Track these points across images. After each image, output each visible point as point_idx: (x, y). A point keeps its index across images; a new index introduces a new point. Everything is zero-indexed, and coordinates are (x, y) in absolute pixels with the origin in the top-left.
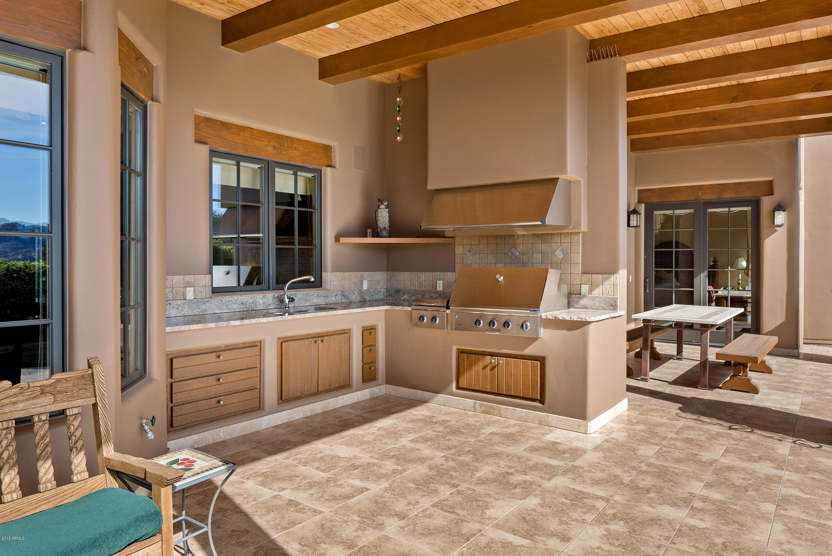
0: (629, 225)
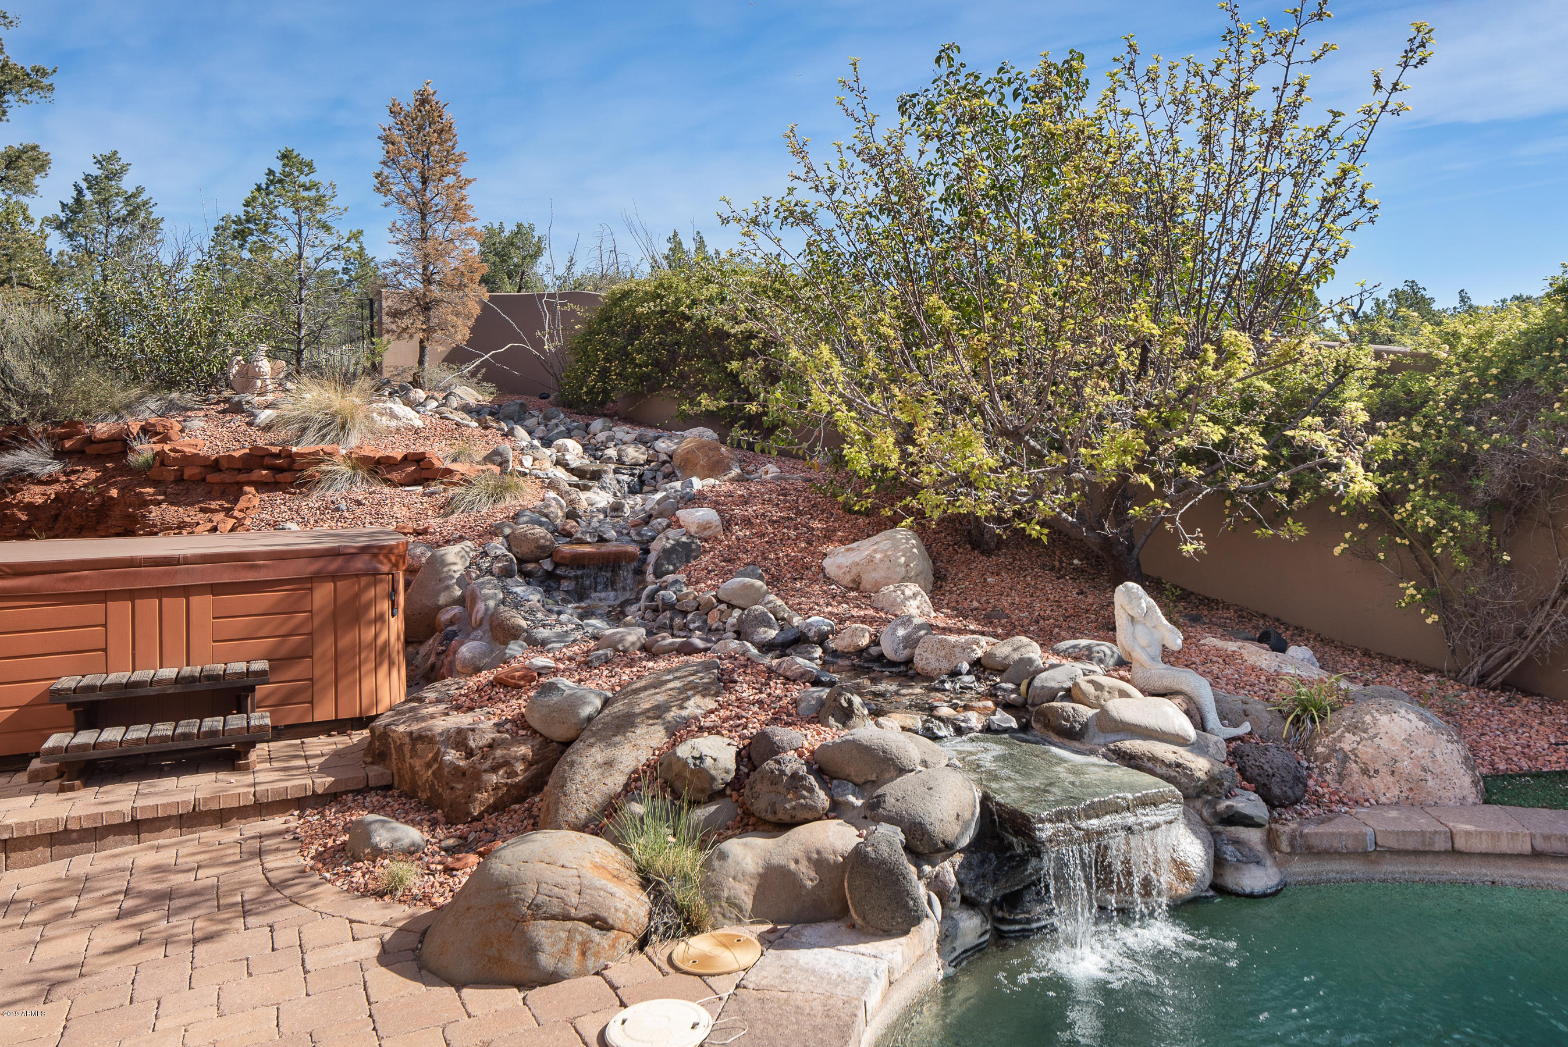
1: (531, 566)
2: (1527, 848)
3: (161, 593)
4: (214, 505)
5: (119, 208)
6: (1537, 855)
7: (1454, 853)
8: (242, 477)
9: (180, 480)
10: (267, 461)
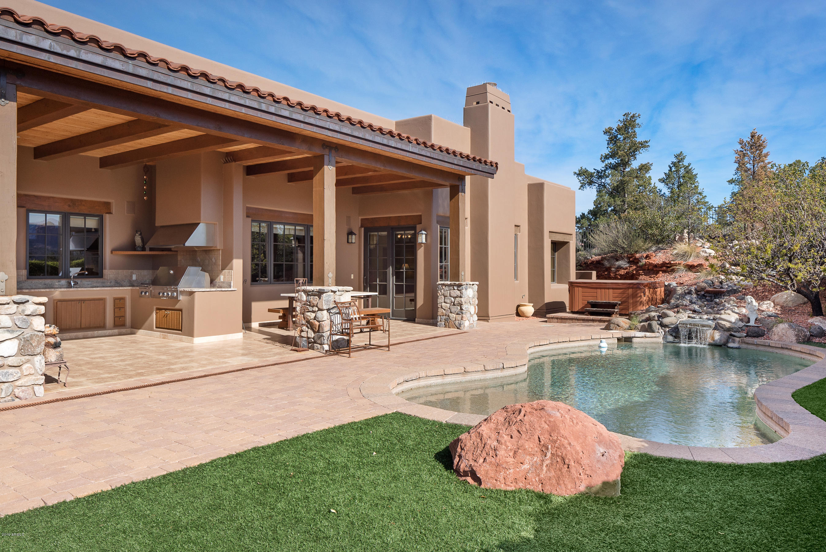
0: (348, 242)
1: (699, 293)
2: (780, 346)
3: (605, 288)
4: (653, 276)
5: (682, 171)
6: (782, 348)
7: (769, 346)
8: (660, 269)
9: (648, 269)
10: (666, 265)
